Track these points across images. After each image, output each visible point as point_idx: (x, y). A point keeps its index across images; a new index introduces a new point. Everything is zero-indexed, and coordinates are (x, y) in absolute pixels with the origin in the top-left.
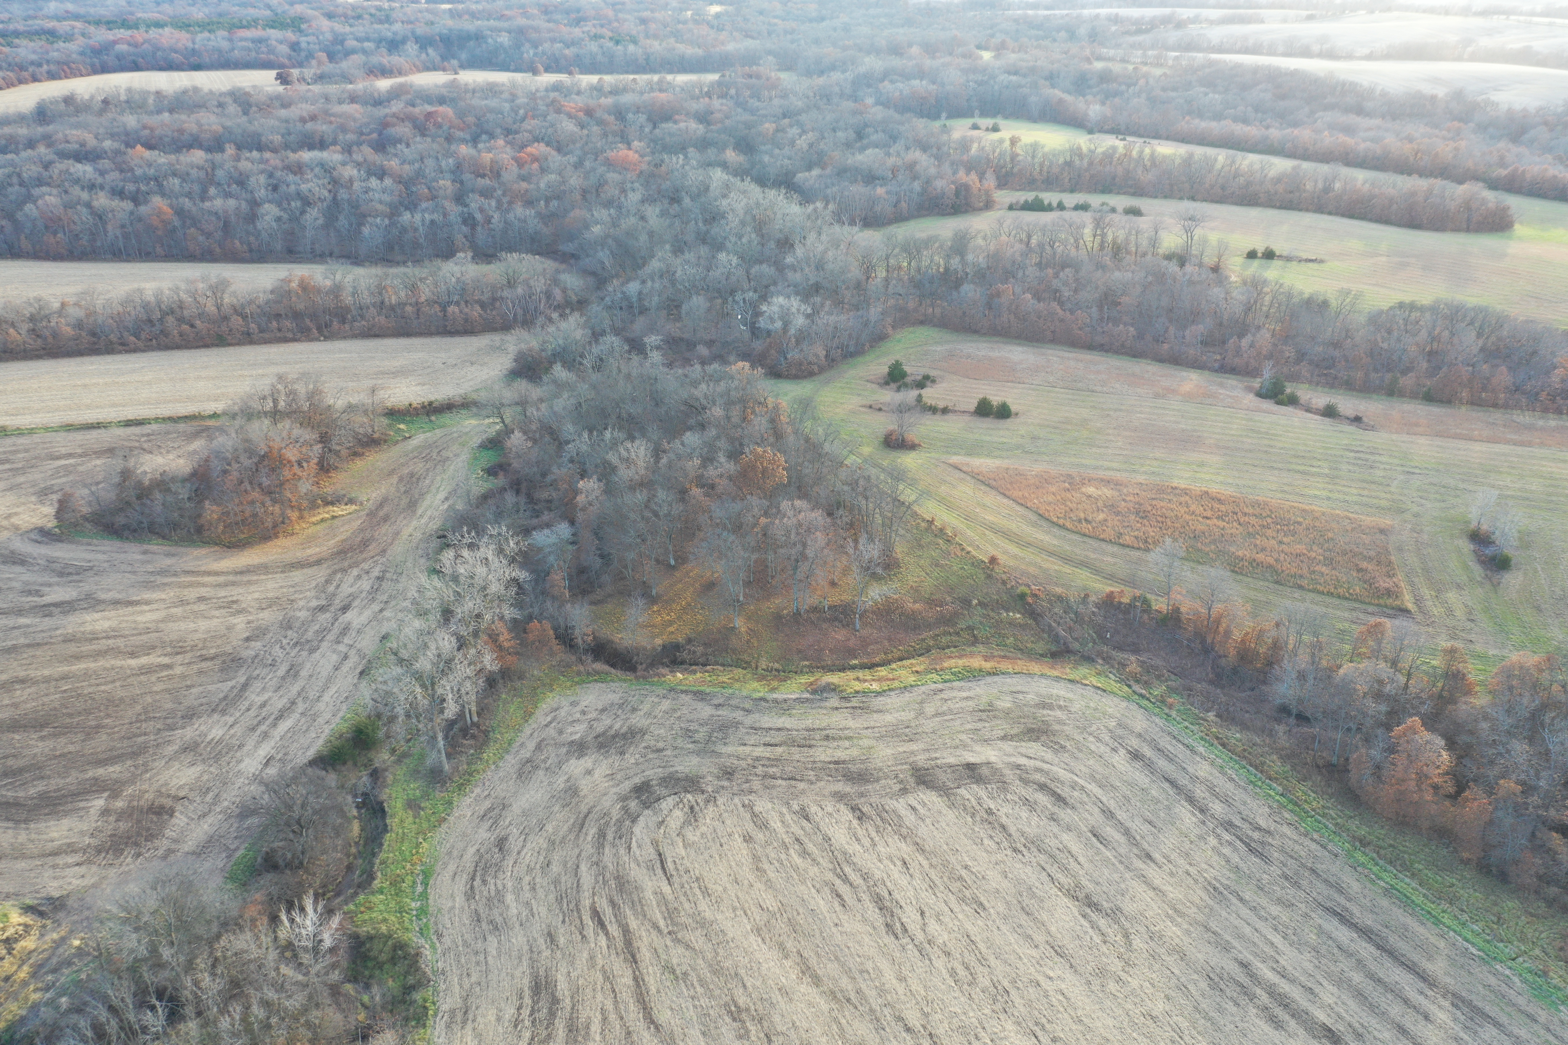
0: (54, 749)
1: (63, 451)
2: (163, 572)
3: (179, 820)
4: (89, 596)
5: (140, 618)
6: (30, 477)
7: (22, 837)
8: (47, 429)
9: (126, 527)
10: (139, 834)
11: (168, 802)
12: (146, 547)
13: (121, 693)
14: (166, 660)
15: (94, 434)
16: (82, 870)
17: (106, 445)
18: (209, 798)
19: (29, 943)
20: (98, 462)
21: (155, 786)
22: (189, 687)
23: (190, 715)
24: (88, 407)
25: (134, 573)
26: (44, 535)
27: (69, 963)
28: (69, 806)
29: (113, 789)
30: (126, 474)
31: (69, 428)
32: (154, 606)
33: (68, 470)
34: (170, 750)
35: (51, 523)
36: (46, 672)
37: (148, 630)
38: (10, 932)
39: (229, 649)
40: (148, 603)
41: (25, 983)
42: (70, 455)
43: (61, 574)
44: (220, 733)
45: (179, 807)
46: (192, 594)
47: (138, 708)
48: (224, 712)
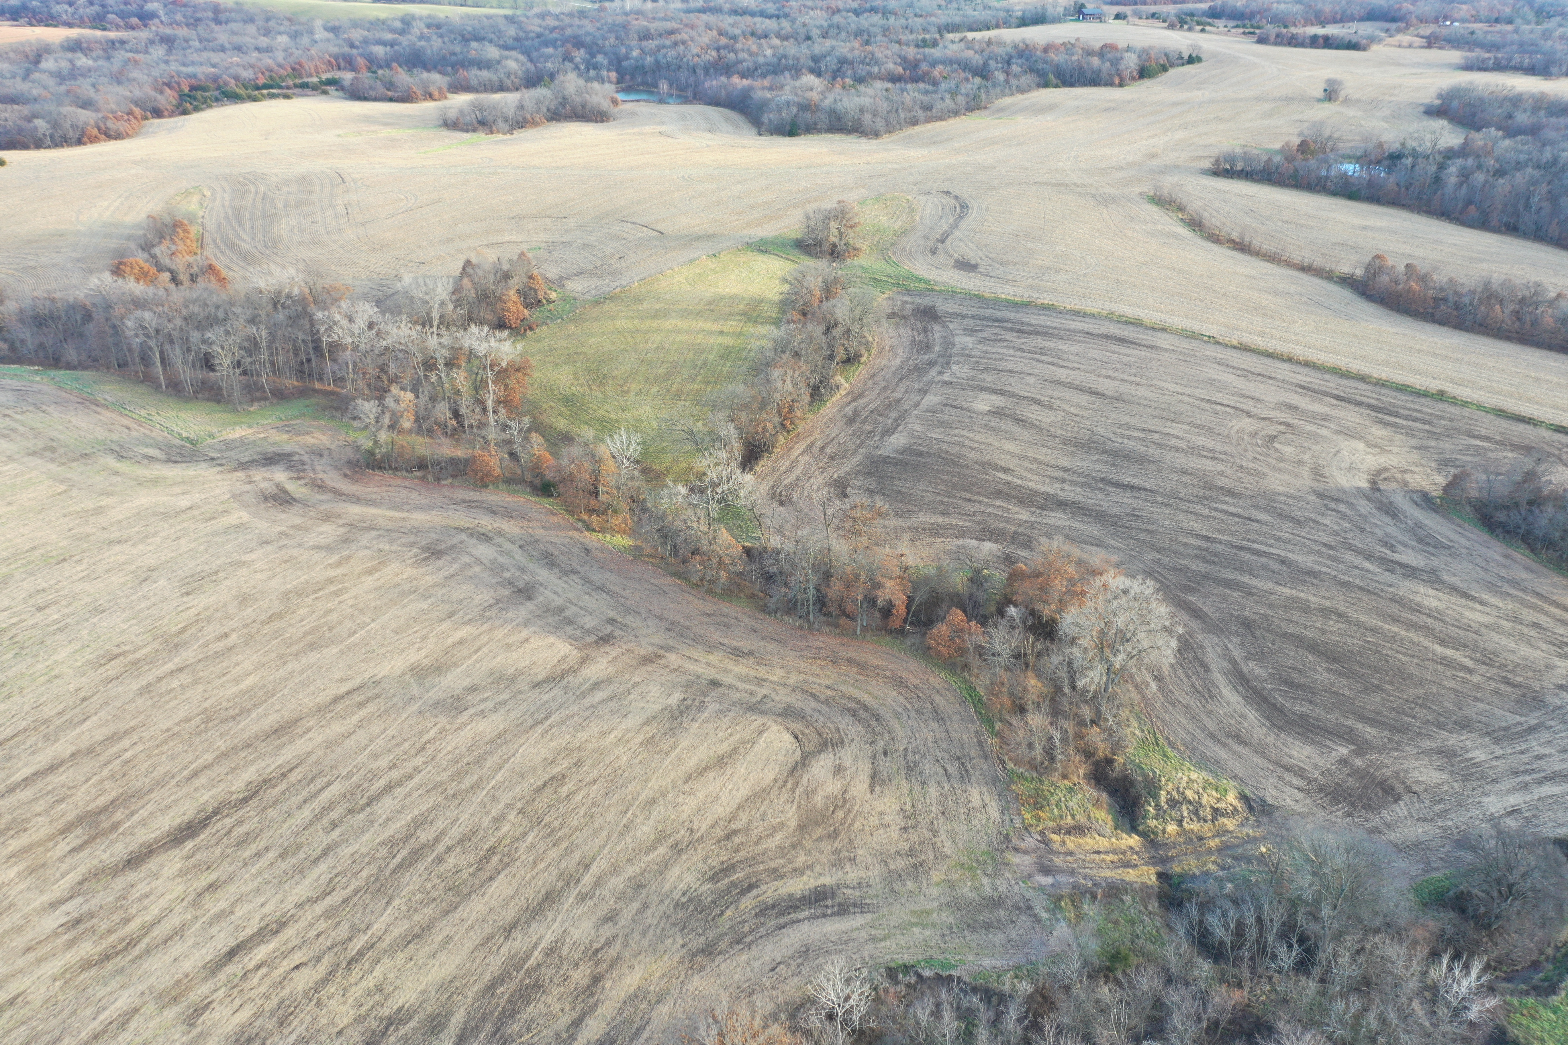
0: (1333, 685)
1: (1484, 432)
2: (1513, 583)
3: (1401, 809)
4: (1433, 571)
5: (1468, 614)
6: (1441, 444)
7: (1270, 739)
8: (1480, 407)
9: (1503, 525)
10: (1360, 798)
11: (1400, 788)
12: (1510, 551)
13: (1413, 670)
14: (1470, 663)
15: (1521, 427)
16: (1300, 796)
17: (1527, 442)
18: (1438, 808)
19: (1230, 824)
20: (1510, 455)
21: (1396, 767)
22: (1476, 699)
23: (1464, 725)
24: (1529, 400)
25: (1486, 570)
26: (1425, 500)
27: (1249, 861)
28: (1319, 738)
29: (1361, 747)
30: (1530, 476)
31: (1500, 413)
32: (1487, 610)
33: (1477, 451)
34: (1427, 744)
35: (1436, 493)
36: (1362, 618)
37: (1468, 628)
38: (1222, 805)
39: (1536, 686)
40: (1483, 603)
41: (1210, 851)
42: (1487, 439)
43: (1420, 541)
44: (1483, 757)
45: (1406, 798)
46: (1530, 616)
47: (1421, 691)
48: (1496, 741)
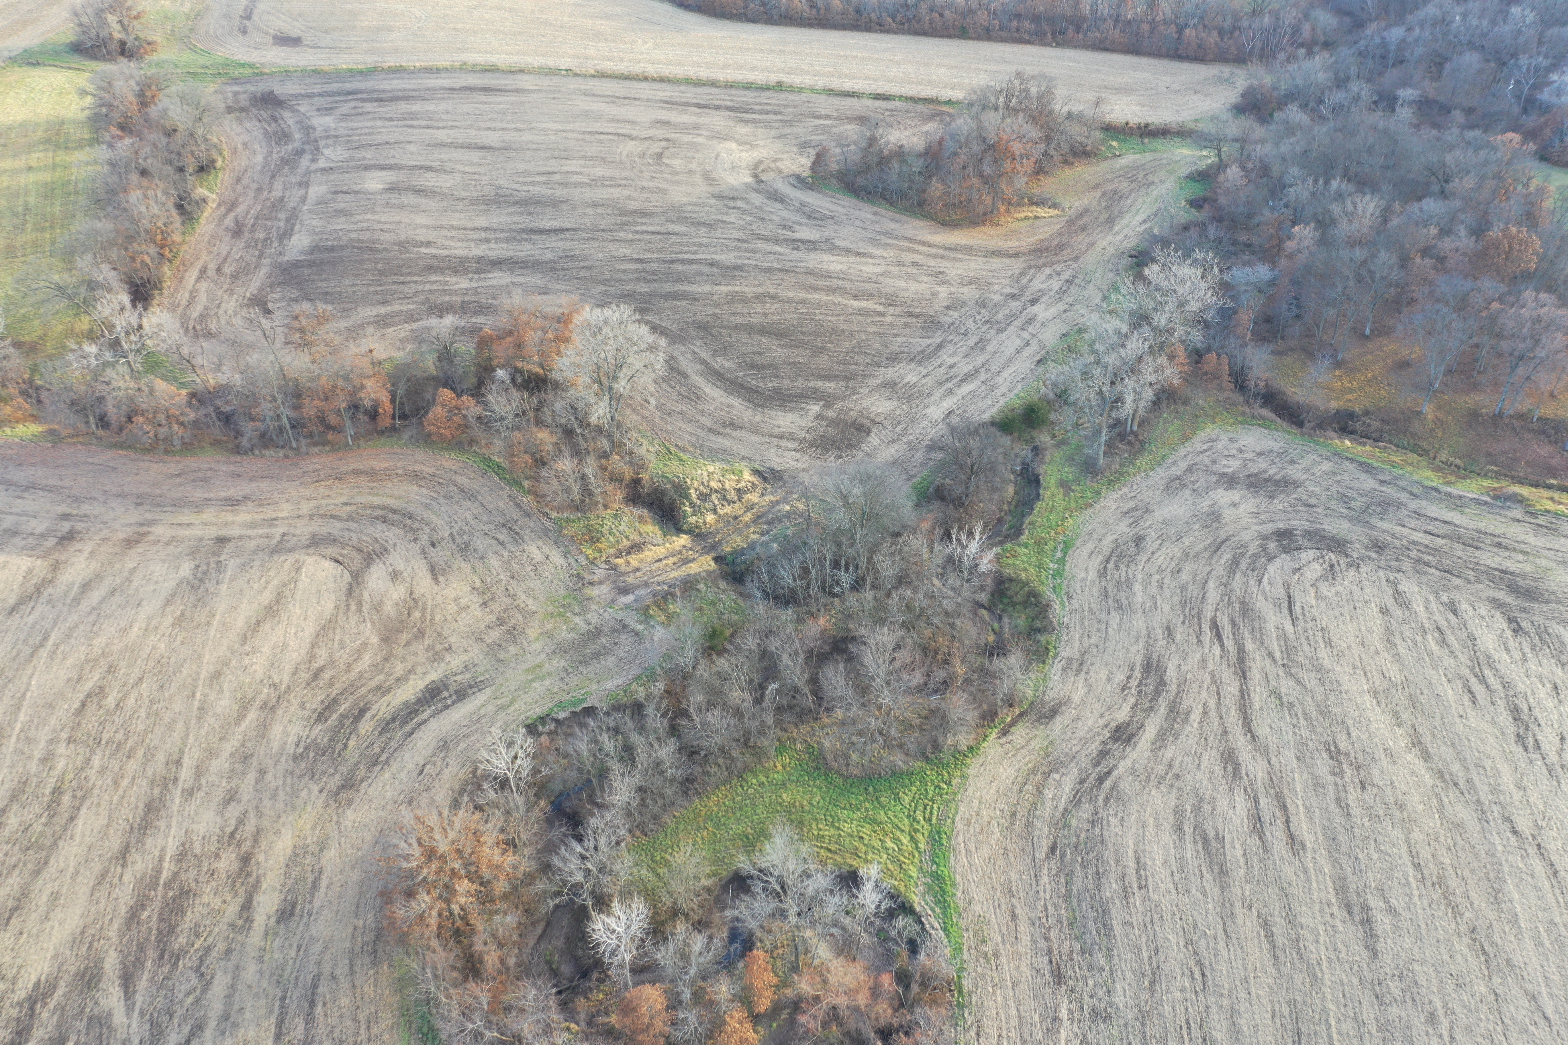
0: (789, 357)
1: (823, 112)
2: (888, 234)
3: (874, 440)
4: (828, 241)
5: (864, 268)
6: (795, 130)
7: (758, 418)
8: (813, 90)
9: (864, 188)
10: (842, 441)
11: (867, 423)
12: (876, 209)
13: (842, 326)
14: (880, 308)
15: (849, 101)
16: (798, 455)
17: (857, 113)
18: (899, 429)
19: (754, 497)
20: (849, 127)
21: (859, 408)
22: (895, 335)
23: (893, 359)
24: (847, 76)
25: (865, 229)
26: (800, 182)
27: (780, 521)
28: (794, 405)
29: (828, 401)
30: (872, 141)
31: (831, 92)
32: (877, 261)
33: (825, 130)
34: (874, 382)
35: (806, 173)
36: (790, 295)
37: (869, 280)
38: (742, 485)
39: (931, 312)
40: (872, 257)
41: (747, 525)
42: (827, 117)
43: (809, 217)
44: (915, 379)
45: (874, 429)
46: (908, 258)
47: (854, 342)
48: (919, 363)
